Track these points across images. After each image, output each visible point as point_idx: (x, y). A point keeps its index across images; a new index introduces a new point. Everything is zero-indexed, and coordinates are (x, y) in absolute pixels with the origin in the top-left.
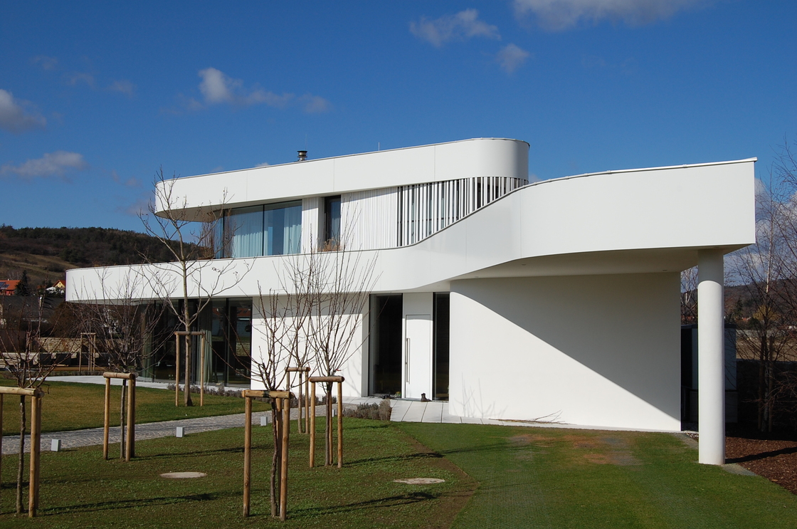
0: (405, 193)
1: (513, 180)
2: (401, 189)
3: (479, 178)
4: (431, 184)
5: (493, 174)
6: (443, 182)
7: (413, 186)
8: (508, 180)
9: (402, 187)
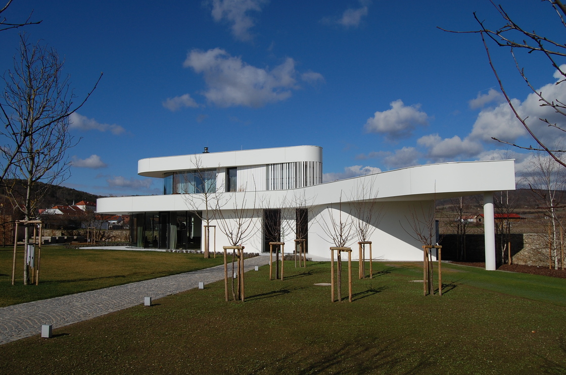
0: (270, 167)
1: (318, 164)
2: (268, 165)
3: (306, 162)
4: (283, 163)
5: (312, 160)
6: (289, 163)
7: (274, 164)
8: (315, 163)
9: (268, 164)
